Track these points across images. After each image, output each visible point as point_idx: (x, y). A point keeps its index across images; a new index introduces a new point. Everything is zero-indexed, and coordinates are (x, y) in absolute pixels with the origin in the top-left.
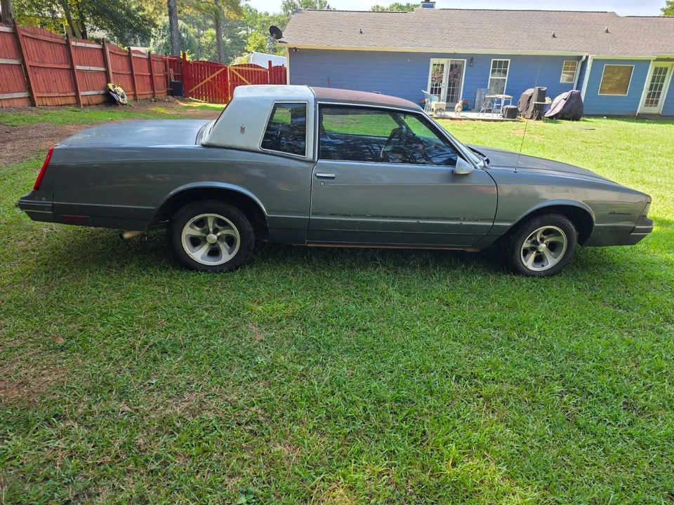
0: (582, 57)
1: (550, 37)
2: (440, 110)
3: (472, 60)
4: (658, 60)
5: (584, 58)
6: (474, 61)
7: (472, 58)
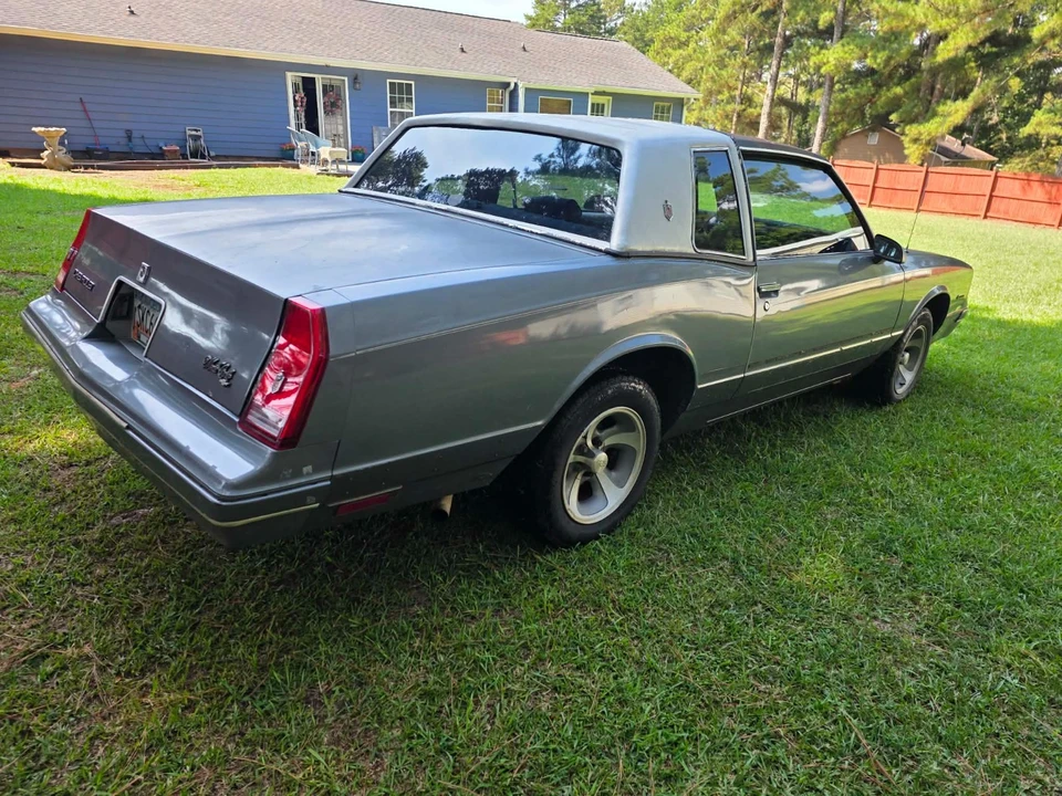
0: (509, 84)
1: (459, 52)
2: (338, 161)
3: (356, 78)
4: (596, 93)
5: (512, 86)
6: (360, 79)
7: (356, 77)
